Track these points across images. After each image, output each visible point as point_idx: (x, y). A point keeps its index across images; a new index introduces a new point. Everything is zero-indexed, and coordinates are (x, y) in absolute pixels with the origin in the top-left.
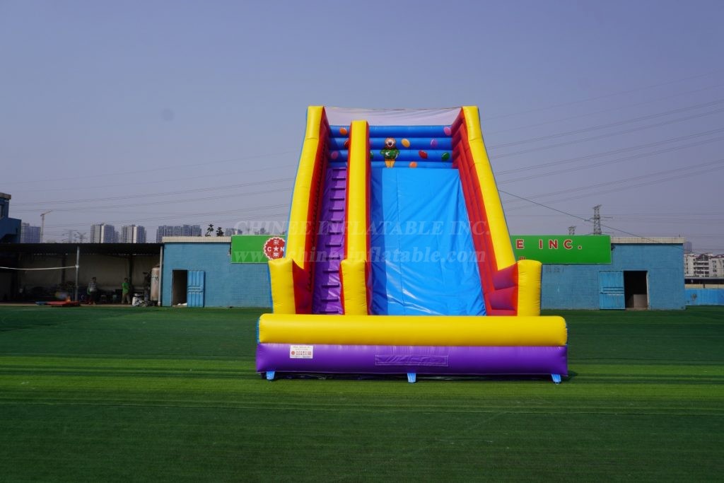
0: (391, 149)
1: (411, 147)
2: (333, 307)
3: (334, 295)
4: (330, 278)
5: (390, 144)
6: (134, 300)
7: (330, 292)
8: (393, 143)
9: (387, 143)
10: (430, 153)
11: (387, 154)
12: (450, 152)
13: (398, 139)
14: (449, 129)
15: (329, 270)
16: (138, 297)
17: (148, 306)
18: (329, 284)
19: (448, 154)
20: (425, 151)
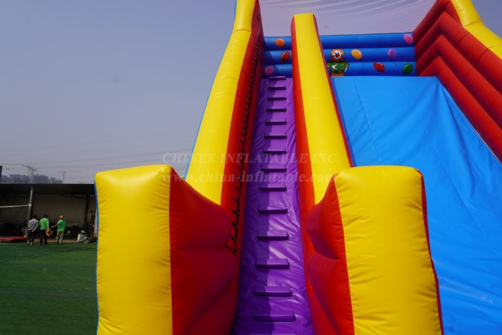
0: (340, 61)
1: (364, 59)
2: (280, 280)
3: (280, 255)
4: (271, 222)
5: (337, 55)
6: (79, 236)
7: (272, 249)
8: (341, 54)
9: (334, 54)
10: (388, 65)
11: (334, 67)
12: (413, 64)
13: (347, 51)
14: (410, 36)
15: (269, 208)
16: (83, 234)
17: (89, 243)
18: (269, 234)
19: (410, 66)
20: (382, 64)
